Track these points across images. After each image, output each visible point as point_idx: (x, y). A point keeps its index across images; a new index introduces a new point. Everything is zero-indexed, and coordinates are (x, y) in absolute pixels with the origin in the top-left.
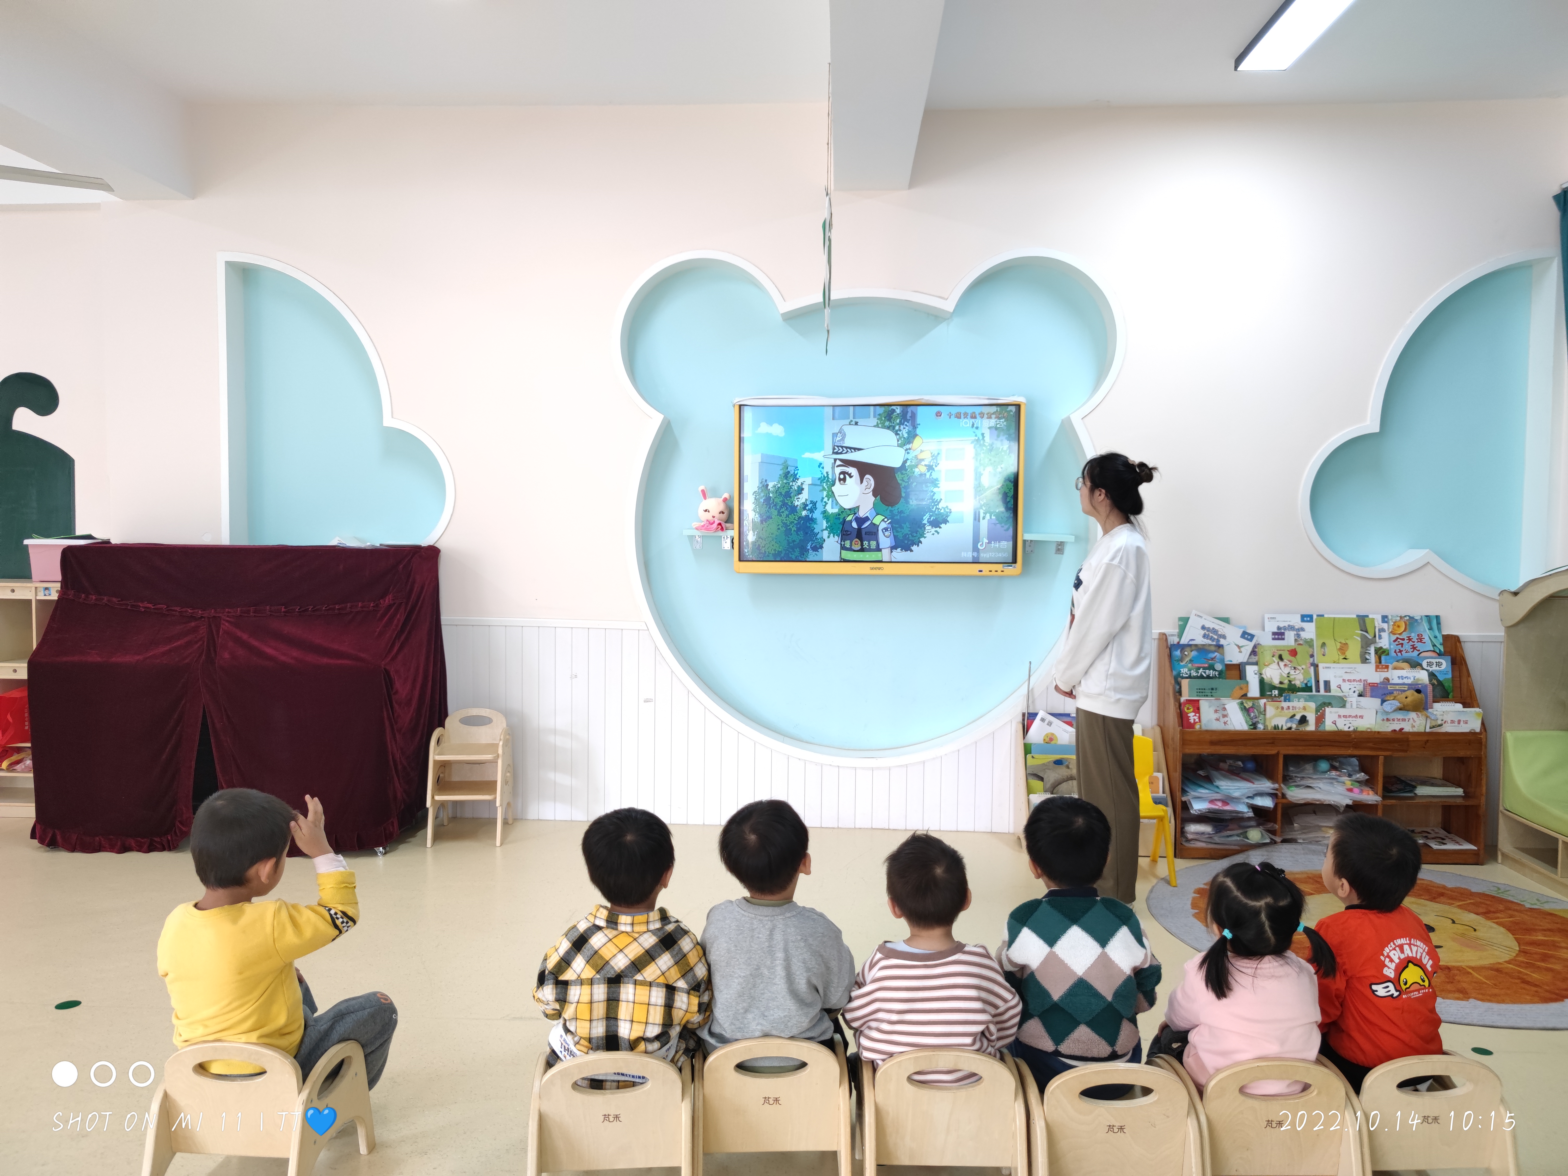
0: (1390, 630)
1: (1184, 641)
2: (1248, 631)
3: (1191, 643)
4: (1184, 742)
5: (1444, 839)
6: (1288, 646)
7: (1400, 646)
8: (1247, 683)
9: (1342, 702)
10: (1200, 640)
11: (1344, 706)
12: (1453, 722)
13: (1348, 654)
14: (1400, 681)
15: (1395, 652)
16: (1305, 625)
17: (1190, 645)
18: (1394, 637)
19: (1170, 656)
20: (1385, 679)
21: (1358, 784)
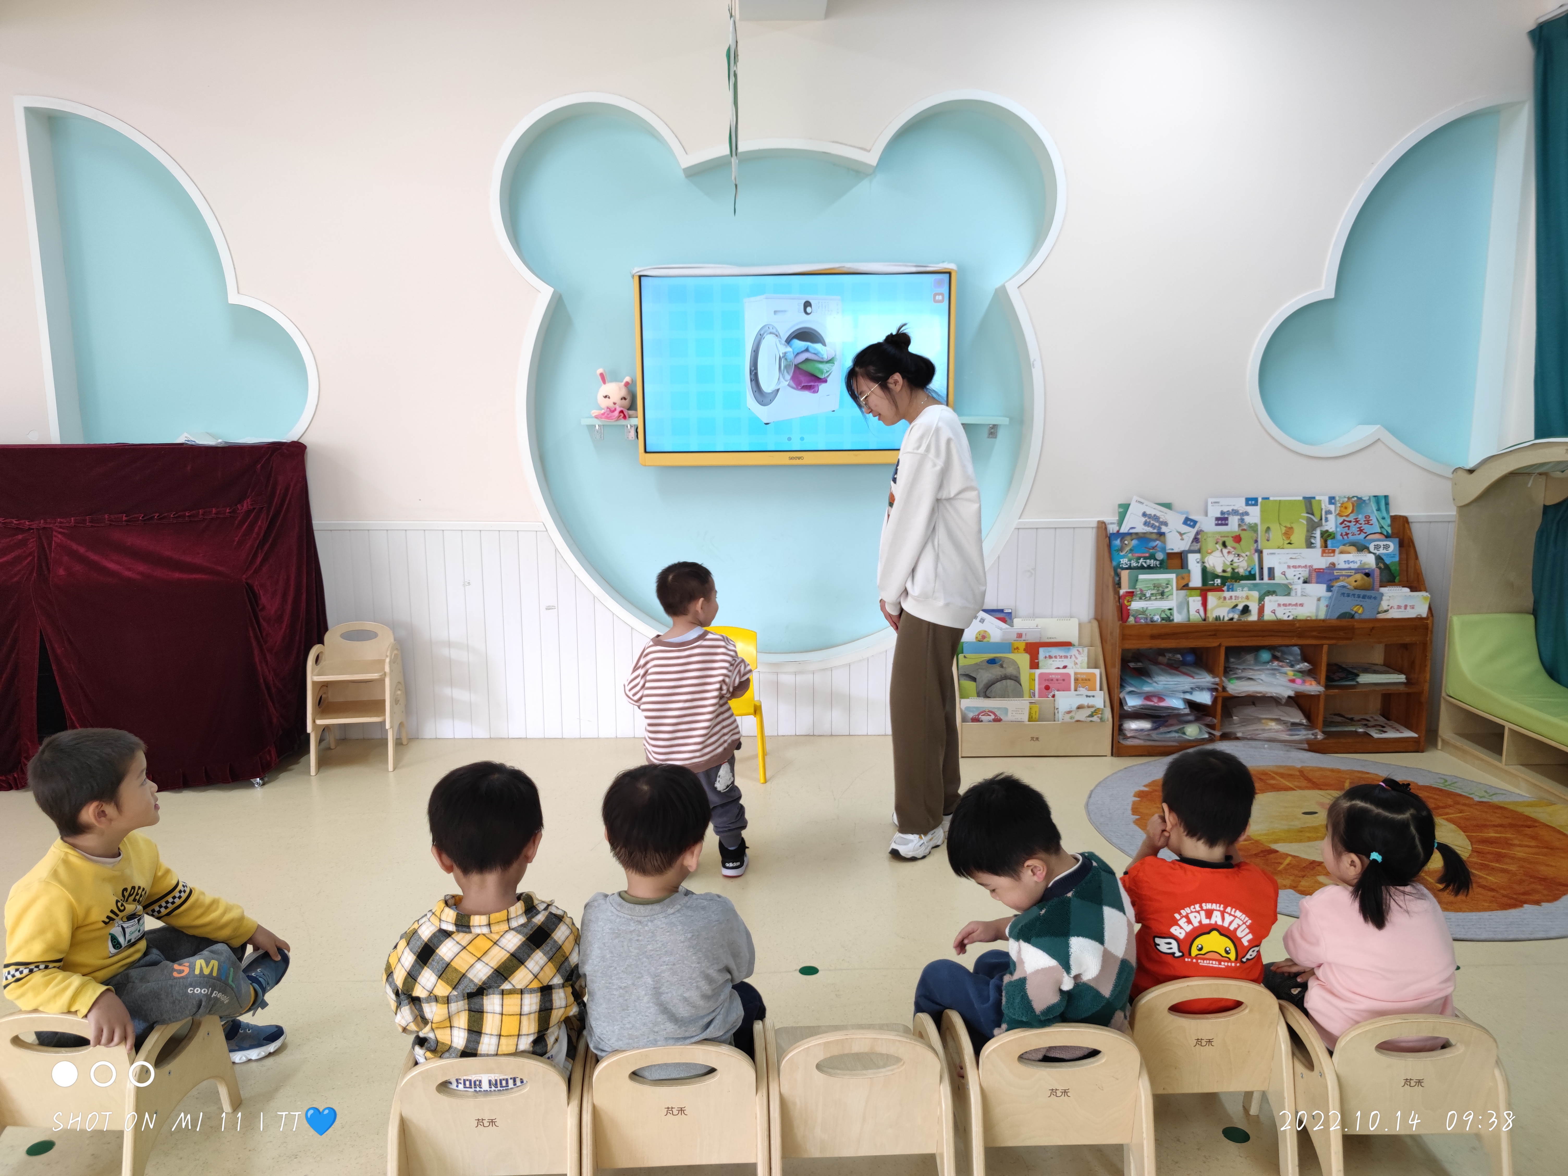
0: (1337, 512)
1: (1124, 529)
2: (1191, 517)
3: (1131, 531)
4: (1124, 637)
5: (1383, 727)
6: (1232, 532)
7: (1347, 528)
8: (1189, 572)
9: (1287, 590)
10: (1141, 528)
11: (1289, 594)
12: (1399, 607)
13: (1293, 538)
14: (1347, 566)
15: (1341, 535)
16: (1250, 509)
17: (1131, 534)
18: (1341, 520)
19: (1110, 546)
20: (1331, 564)
21: (1300, 675)
